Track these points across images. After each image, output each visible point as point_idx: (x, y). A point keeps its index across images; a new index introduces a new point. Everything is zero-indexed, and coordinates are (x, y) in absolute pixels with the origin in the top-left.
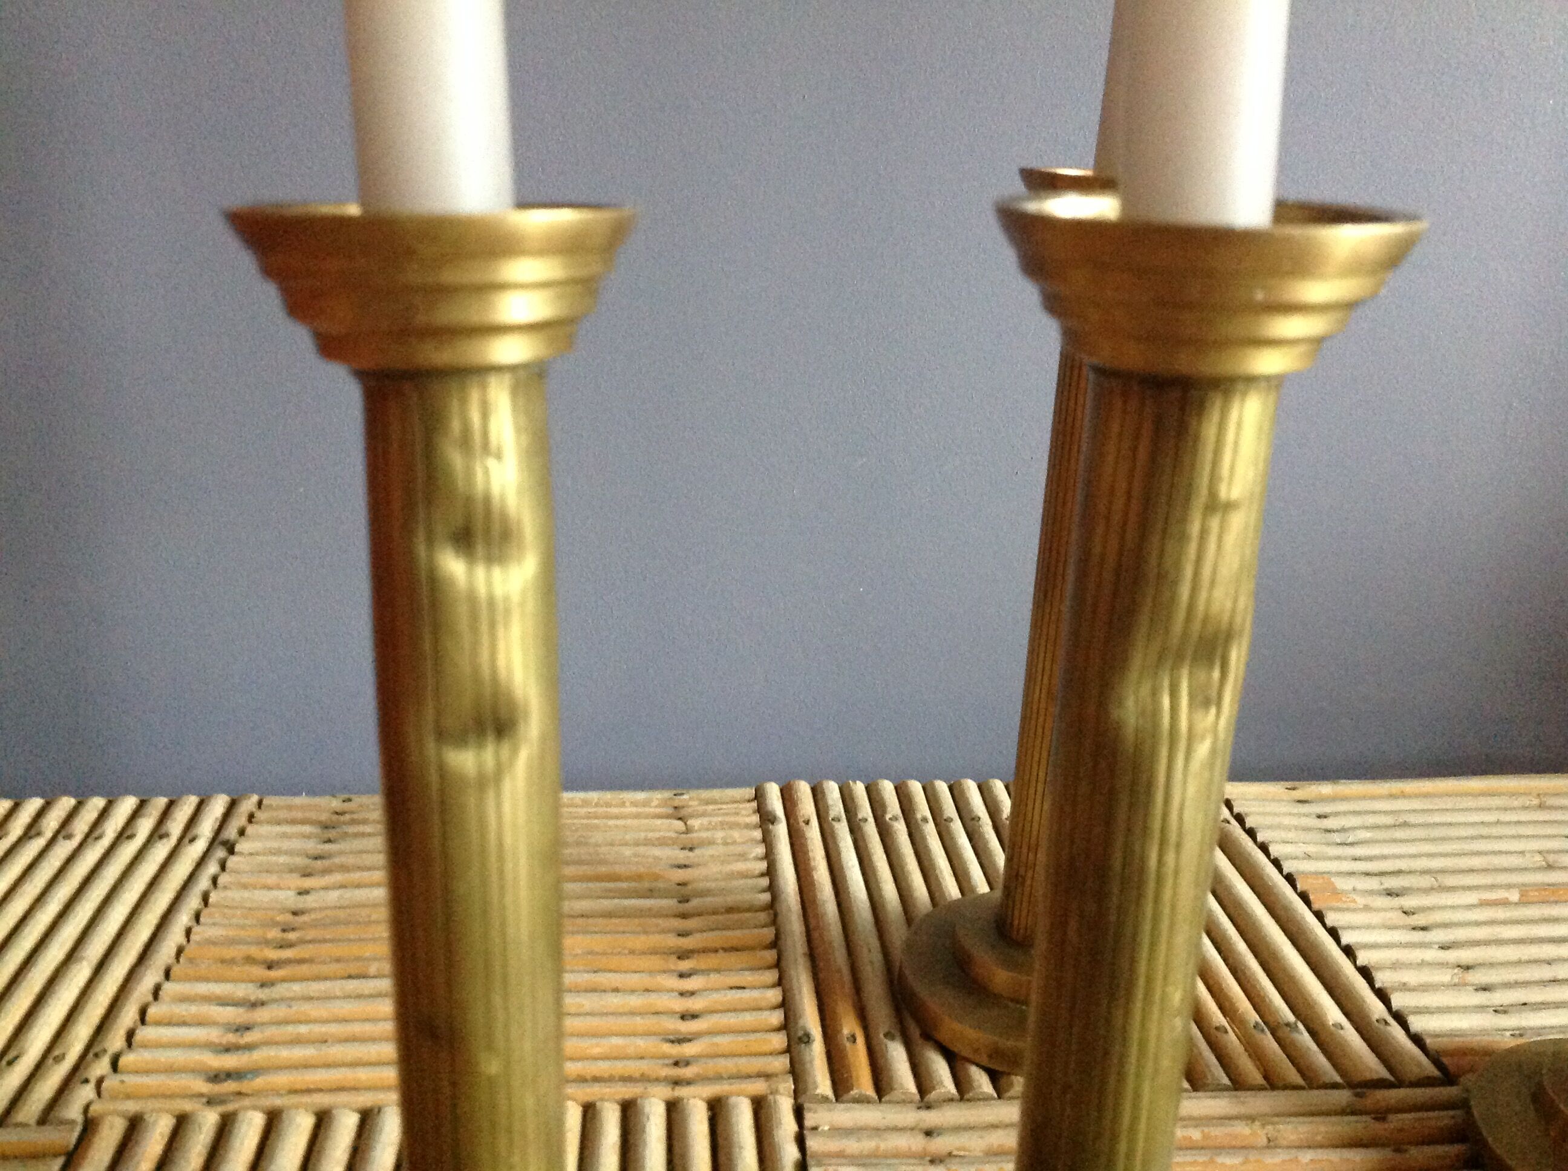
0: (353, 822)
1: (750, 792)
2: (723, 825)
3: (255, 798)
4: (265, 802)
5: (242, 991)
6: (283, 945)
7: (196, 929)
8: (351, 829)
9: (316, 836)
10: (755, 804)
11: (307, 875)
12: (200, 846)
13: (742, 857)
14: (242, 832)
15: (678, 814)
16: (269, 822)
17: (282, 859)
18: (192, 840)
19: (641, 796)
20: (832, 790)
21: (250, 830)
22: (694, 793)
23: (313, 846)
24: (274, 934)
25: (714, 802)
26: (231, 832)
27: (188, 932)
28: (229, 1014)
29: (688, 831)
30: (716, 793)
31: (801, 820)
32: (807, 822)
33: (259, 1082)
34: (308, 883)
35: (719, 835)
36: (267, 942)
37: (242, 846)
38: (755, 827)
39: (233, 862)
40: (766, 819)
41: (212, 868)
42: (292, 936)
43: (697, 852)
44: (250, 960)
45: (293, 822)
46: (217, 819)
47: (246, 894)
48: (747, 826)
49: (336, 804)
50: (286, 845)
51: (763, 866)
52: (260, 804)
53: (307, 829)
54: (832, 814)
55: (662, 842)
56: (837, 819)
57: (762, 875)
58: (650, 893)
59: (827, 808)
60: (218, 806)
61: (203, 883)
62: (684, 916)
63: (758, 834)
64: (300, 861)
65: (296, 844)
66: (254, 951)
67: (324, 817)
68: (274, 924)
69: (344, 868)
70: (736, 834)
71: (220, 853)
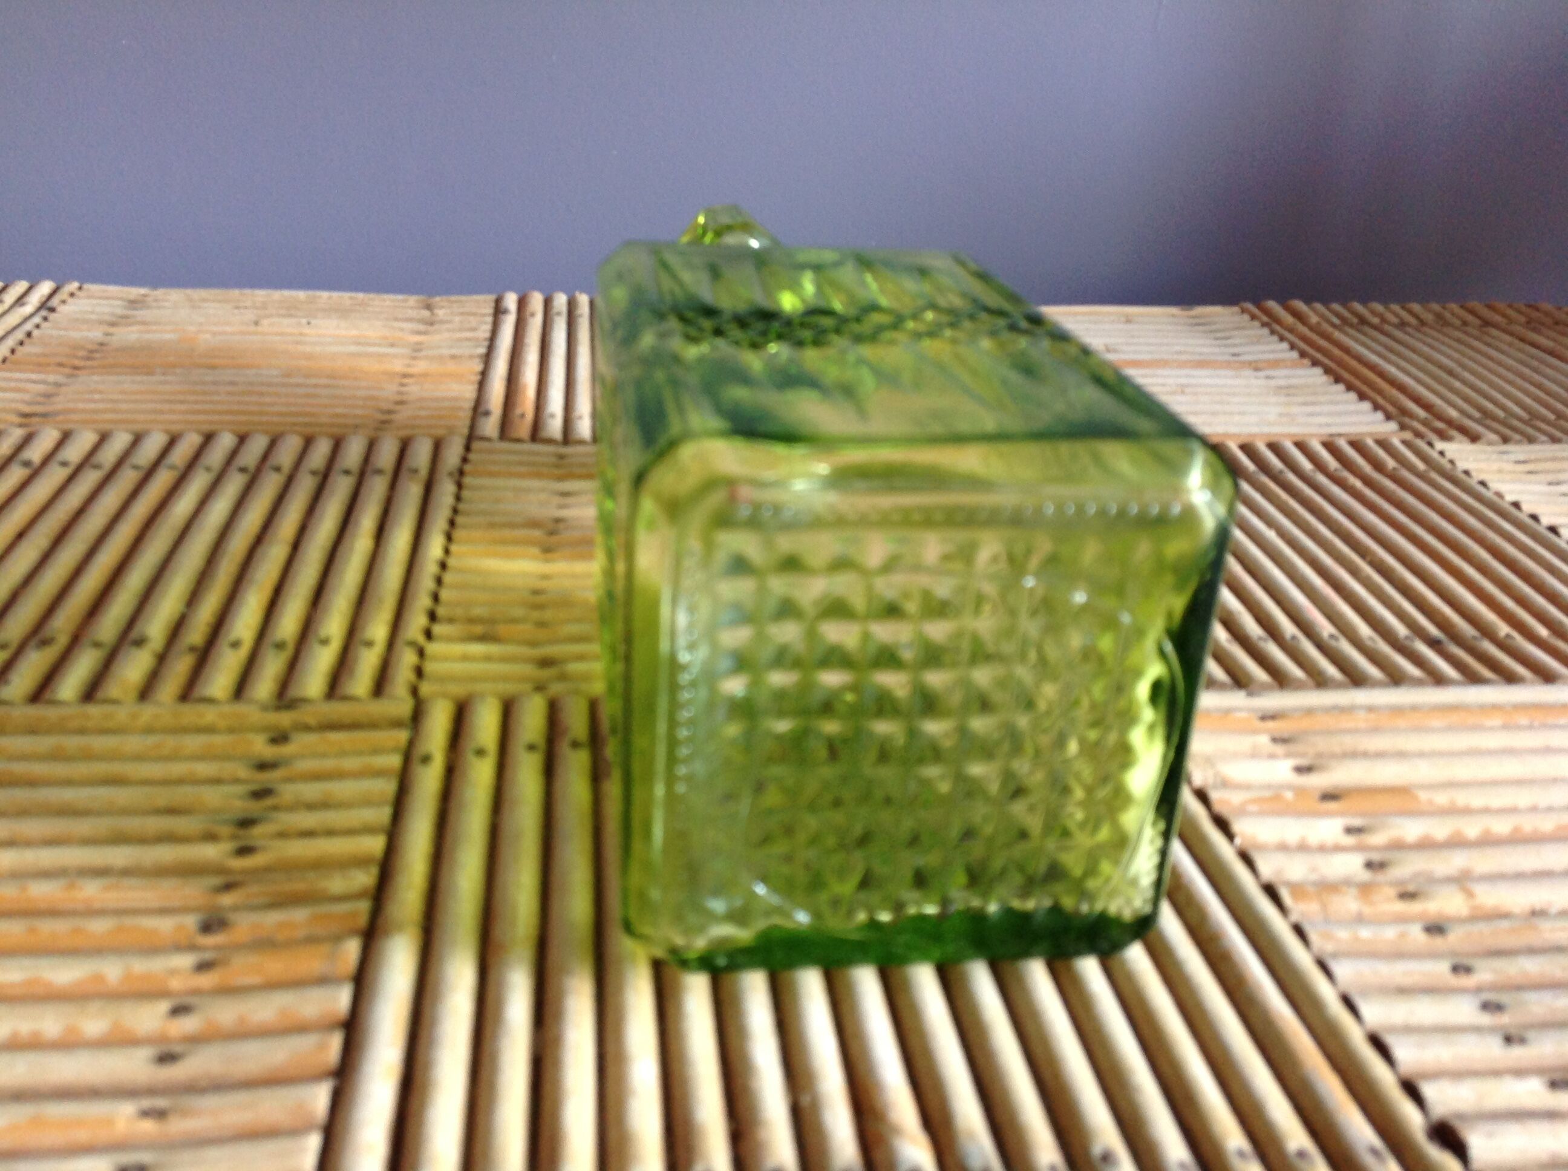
0: (156, 300)
1: (491, 298)
2: (462, 314)
3: (76, 285)
4: (85, 286)
5: (51, 378)
6: (88, 359)
7: (20, 349)
8: (154, 304)
9: (125, 308)
10: (493, 304)
11: (113, 324)
12: (28, 309)
13: (474, 329)
14: (64, 302)
15: (429, 307)
16: (89, 297)
17: (94, 317)
18: (23, 305)
19: (400, 297)
20: (561, 300)
21: (70, 300)
22: (445, 298)
23: (119, 311)
24: (81, 353)
25: (461, 301)
26: (55, 302)
27: (13, 351)
28: (41, 388)
29: (433, 314)
30: (463, 298)
31: (528, 313)
32: (533, 315)
33: (61, 418)
34: (112, 330)
35: (457, 319)
36: (76, 357)
37: (63, 309)
38: (489, 315)
39: (52, 316)
40: (499, 311)
41: (37, 320)
42: (97, 355)
43: (436, 327)
44: (61, 365)
45: (107, 298)
46: (43, 296)
47: (62, 333)
48: (484, 315)
49: (142, 291)
50: (98, 309)
51: (488, 335)
52: (80, 288)
53: (119, 303)
54: (555, 310)
55: (410, 320)
56: (559, 314)
57: (485, 339)
58: (392, 345)
59: (552, 307)
60: (45, 288)
61: (28, 326)
62: (414, 358)
63: (490, 319)
64: (107, 318)
65: (107, 310)
66: (64, 360)
67: (132, 297)
68: (82, 348)
69: (144, 323)
70: (471, 318)
71: (44, 313)
